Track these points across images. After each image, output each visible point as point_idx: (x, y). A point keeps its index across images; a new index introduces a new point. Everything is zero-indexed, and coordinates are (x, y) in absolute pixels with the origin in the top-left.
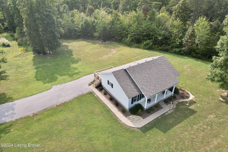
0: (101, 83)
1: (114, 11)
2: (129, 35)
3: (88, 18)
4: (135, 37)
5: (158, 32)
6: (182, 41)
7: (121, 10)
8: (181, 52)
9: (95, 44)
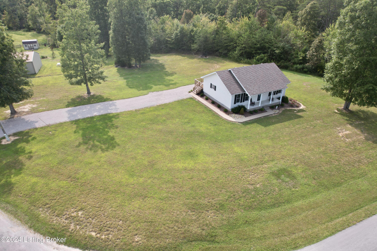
0: (202, 90)
1: (219, 17)
2: (238, 48)
3: (186, 26)
4: (246, 50)
5: (276, 43)
6: (306, 55)
7: (229, 18)
8: (304, 70)
9: (193, 58)
